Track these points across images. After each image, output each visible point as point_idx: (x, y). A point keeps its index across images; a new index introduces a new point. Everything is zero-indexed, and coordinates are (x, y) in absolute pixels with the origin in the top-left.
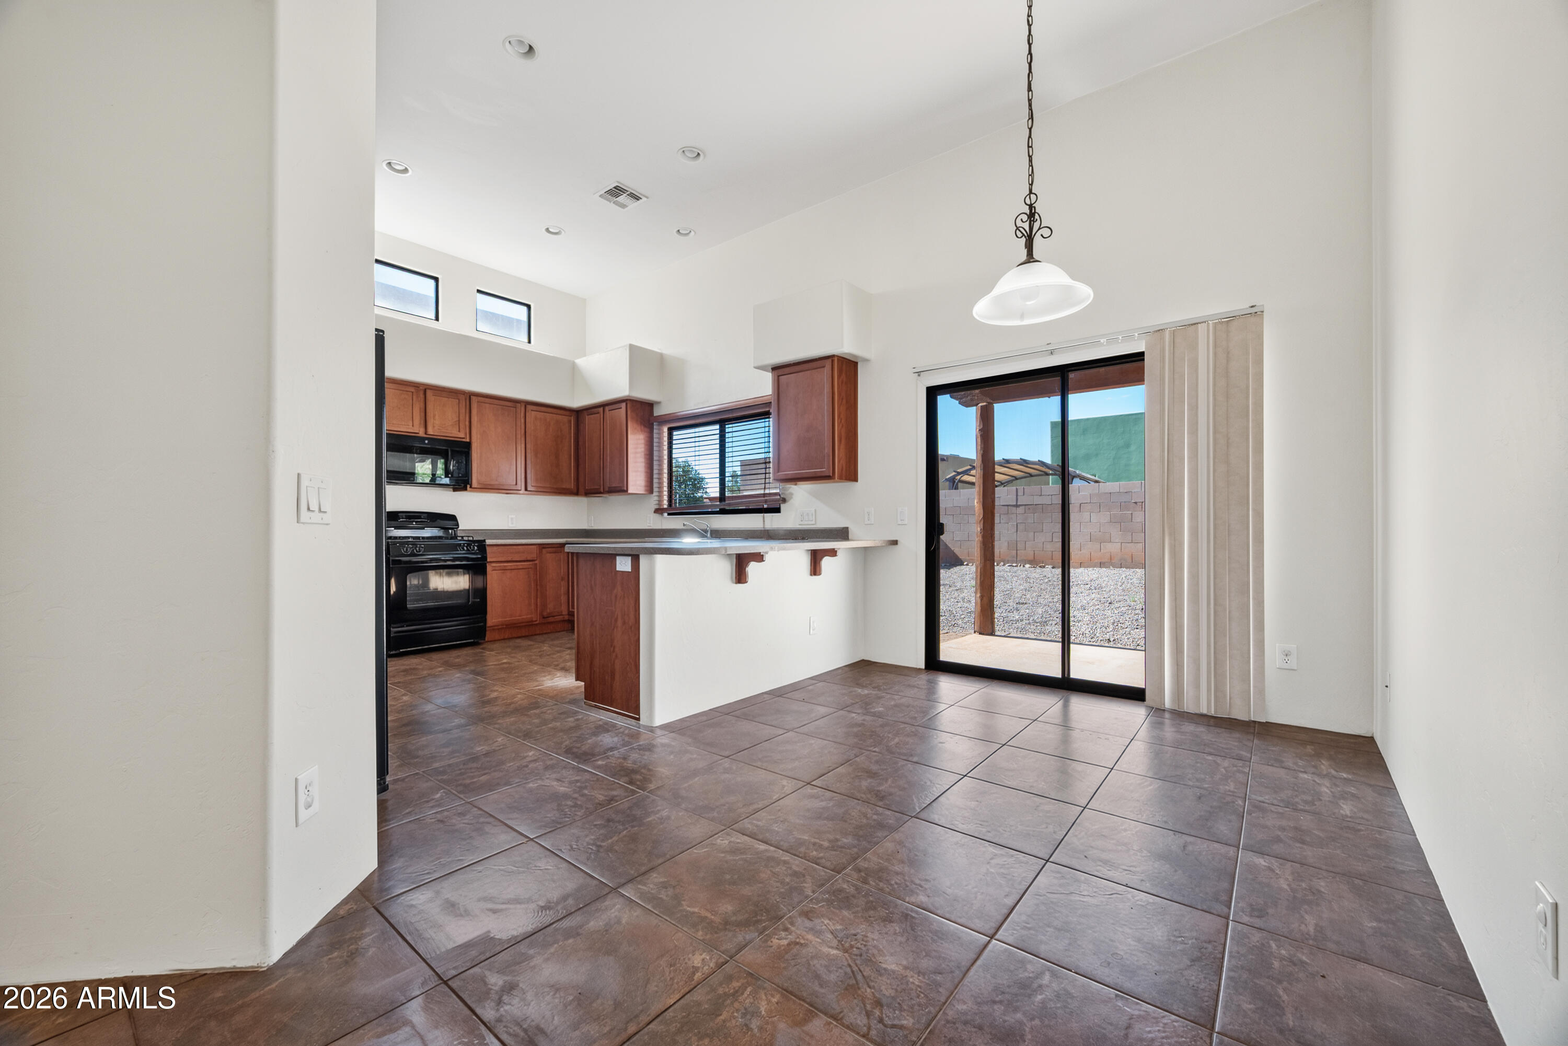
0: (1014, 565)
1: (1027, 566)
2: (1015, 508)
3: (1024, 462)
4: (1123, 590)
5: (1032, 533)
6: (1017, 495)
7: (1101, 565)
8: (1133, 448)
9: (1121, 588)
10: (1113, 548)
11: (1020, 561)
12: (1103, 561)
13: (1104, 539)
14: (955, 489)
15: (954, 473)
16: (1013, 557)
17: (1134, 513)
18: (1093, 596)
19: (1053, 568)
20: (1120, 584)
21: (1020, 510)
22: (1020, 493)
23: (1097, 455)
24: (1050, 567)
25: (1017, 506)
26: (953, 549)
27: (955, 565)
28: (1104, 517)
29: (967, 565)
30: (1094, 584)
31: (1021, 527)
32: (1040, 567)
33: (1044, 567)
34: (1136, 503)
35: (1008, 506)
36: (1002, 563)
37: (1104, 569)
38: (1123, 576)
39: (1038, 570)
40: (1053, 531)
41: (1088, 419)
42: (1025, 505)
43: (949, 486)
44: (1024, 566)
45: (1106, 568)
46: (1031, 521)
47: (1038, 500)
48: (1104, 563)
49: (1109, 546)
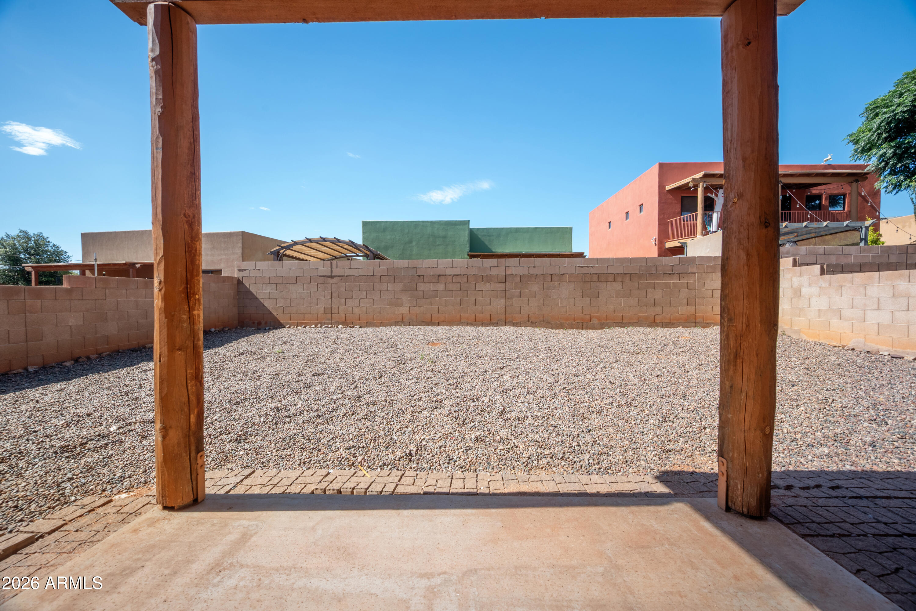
0: (330, 326)
1: (340, 326)
2: (329, 279)
3: (336, 241)
4: (413, 347)
5: (344, 300)
6: (331, 268)
7: (396, 324)
8: (414, 243)
9: (411, 345)
10: (403, 310)
11: (335, 323)
12: (397, 321)
13: (398, 304)
14: (280, 260)
15: (278, 248)
16: (329, 319)
17: (418, 284)
18: (390, 355)
19: (360, 327)
20: (410, 341)
21: (335, 280)
22: (334, 266)
23: (392, 247)
24: (358, 327)
25: (331, 277)
26: (275, 314)
27: (275, 328)
28: (398, 287)
29: (289, 327)
30: (391, 342)
31: (335, 294)
32: (350, 327)
33: (353, 327)
34: (419, 276)
35: (324, 276)
36: (319, 325)
37: (398, 327)
38: (412, 333)
39: (348, 330)
40: (360, 297)
41: (386, 222)
42: (339, 276)
43: (274, 258)
44: (337, 327)
45: (399, 326)
46: (343, 289)
47: (348, 272)
48: (398, 322)
49: (401, 308)
